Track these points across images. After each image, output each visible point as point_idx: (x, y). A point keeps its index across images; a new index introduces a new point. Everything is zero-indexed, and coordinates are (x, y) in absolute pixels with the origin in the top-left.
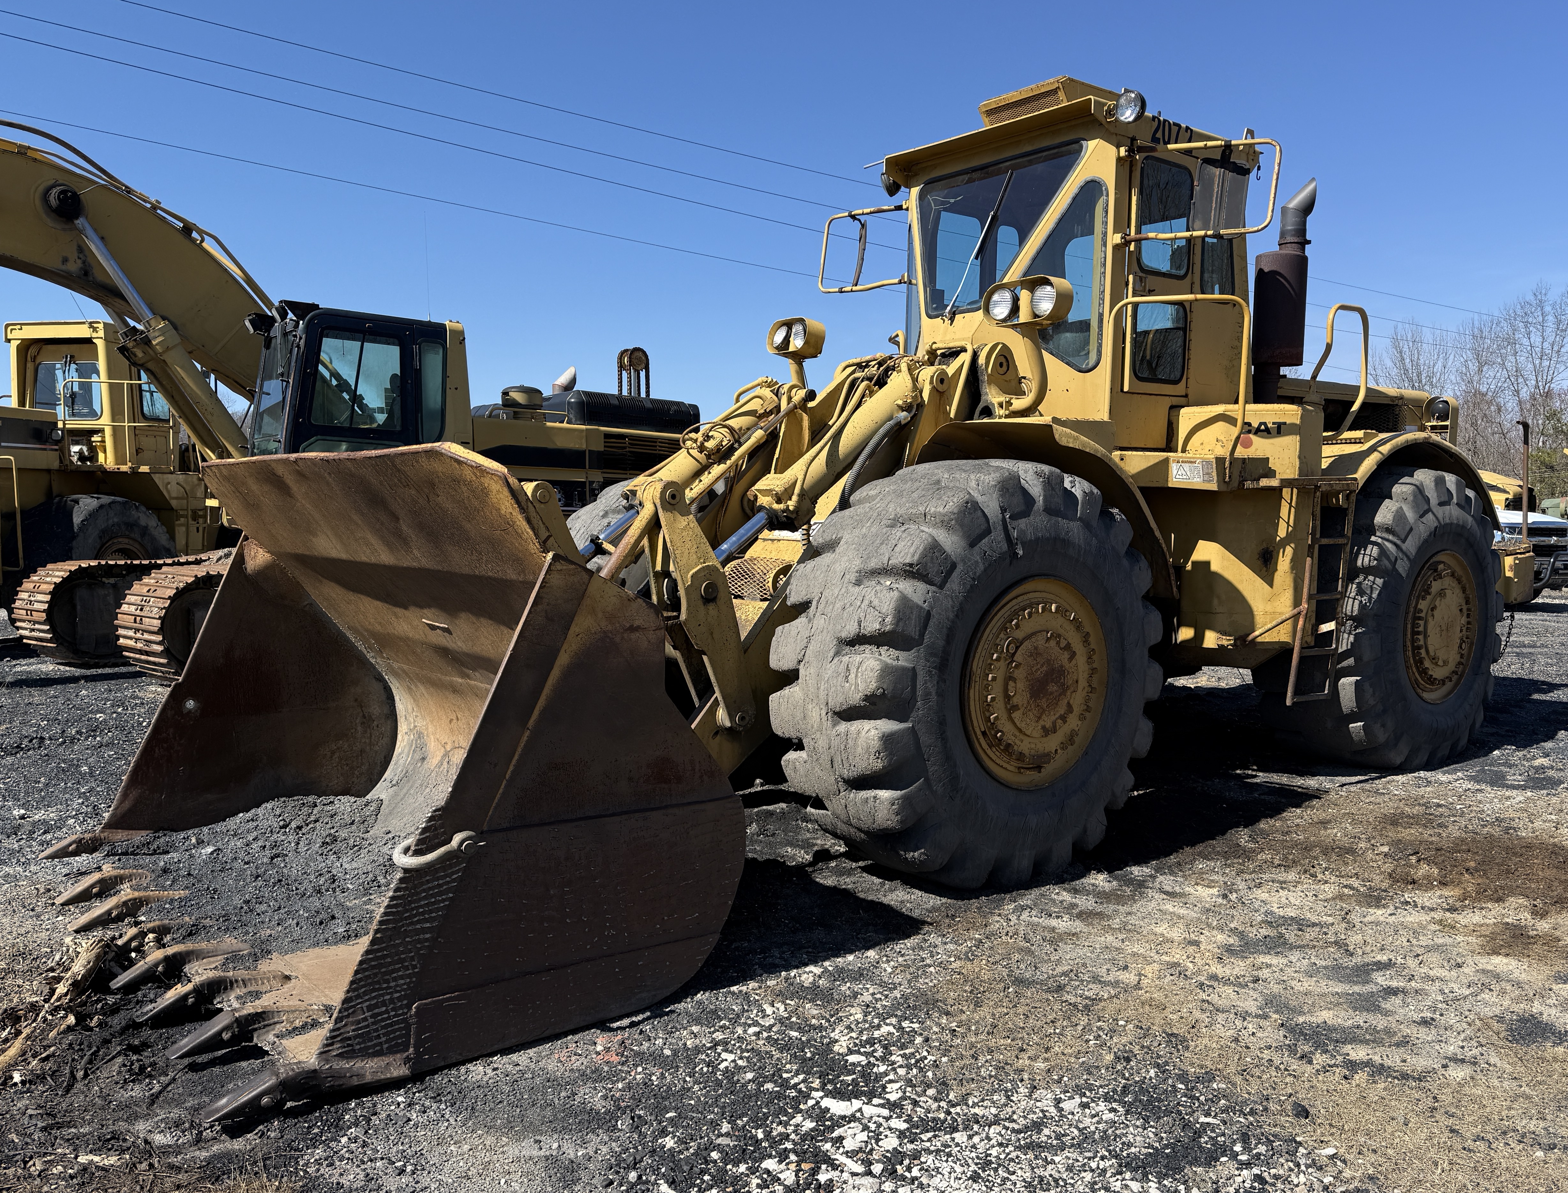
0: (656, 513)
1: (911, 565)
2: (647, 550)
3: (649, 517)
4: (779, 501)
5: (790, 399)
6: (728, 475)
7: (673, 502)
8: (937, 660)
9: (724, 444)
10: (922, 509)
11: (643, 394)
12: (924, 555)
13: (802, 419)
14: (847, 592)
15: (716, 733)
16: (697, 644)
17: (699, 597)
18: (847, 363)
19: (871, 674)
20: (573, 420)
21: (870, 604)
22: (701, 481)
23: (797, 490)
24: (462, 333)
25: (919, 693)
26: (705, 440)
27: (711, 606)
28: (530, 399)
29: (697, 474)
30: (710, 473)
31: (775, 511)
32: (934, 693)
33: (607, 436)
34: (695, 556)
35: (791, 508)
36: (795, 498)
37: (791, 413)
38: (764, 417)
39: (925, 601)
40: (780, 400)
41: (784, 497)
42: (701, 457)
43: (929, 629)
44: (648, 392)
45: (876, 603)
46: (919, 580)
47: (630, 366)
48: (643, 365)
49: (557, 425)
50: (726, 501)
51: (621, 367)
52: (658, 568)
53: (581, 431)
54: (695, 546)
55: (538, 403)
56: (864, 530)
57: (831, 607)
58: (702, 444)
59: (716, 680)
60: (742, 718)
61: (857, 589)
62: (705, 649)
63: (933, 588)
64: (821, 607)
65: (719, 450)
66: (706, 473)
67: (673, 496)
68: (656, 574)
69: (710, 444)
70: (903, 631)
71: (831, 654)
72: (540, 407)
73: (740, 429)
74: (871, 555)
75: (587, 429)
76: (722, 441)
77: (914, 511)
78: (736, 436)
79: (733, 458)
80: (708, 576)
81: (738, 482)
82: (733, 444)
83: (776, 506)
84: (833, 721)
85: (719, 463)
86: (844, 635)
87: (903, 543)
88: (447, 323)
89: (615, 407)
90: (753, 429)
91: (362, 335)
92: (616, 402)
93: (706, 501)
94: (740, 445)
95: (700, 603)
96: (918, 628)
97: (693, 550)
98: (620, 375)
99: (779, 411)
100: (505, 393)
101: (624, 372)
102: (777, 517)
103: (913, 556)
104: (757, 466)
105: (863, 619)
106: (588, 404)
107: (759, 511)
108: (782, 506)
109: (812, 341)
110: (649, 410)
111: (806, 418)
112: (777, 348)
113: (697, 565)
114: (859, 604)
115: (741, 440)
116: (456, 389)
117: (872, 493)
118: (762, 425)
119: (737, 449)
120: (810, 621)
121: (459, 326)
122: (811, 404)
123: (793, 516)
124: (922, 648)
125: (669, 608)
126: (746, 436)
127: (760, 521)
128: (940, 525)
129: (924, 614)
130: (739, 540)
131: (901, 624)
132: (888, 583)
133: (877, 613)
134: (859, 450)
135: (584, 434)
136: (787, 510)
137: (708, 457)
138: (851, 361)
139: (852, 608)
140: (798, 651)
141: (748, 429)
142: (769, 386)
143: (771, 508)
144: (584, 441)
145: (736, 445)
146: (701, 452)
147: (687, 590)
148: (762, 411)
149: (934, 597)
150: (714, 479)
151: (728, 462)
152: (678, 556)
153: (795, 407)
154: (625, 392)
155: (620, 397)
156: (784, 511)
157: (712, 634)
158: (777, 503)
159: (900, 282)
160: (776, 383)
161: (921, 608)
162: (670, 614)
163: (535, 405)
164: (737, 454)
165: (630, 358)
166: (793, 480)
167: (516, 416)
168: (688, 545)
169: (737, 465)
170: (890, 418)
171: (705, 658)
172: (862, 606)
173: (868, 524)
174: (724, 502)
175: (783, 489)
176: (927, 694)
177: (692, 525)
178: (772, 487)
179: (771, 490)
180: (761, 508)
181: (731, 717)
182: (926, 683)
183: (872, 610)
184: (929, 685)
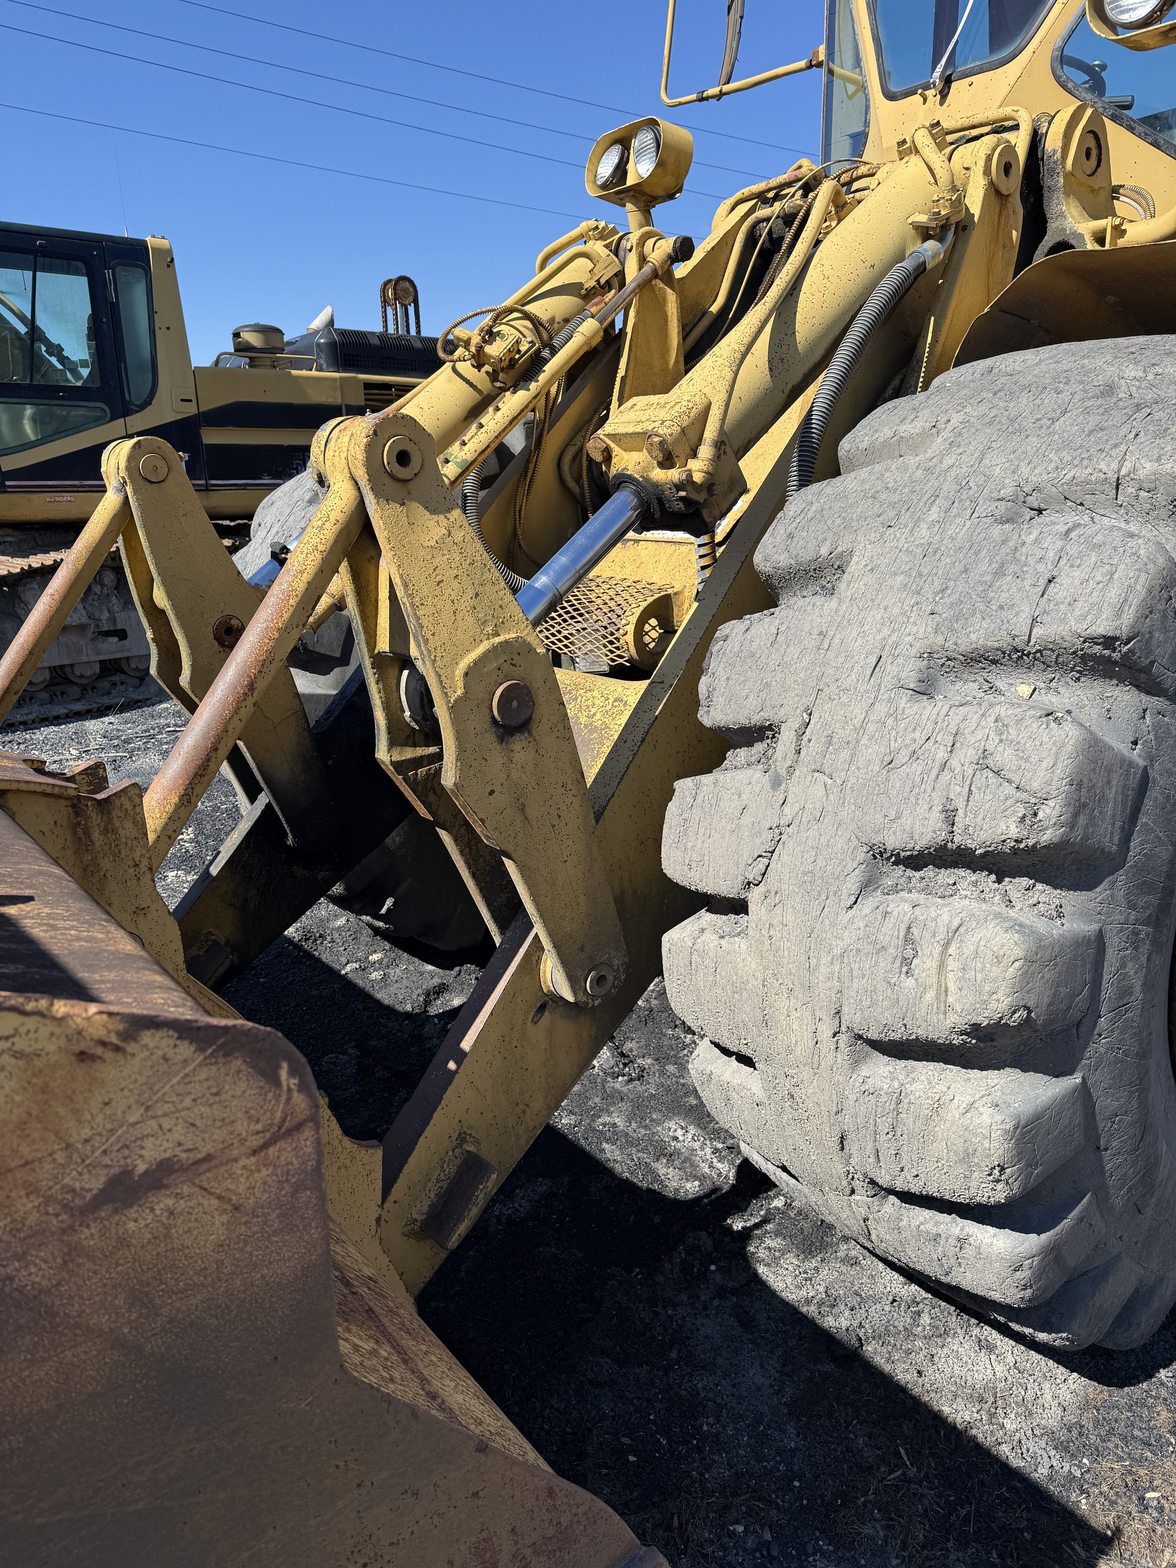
0: (361, 504)
1: (1109, 642)
2: (351, 602)
3: (342, 518)
4: (667, 462)
5: (643, 260)
6: (530, 415)
7: (402, 472)
8: (1153, 899)
9: (523, 348)
10: (1108, 467)
11: (413, 332)
12: (1147, 611)
13: (664, 300)
14: (894, 715)
15: (542, 1008)
16: (488, 837)
17: (488, 725)
18: (738, 195)
19: (996, 971)
20: (325, 366)
21: (983, 762)
22: (481, 426)
23: (710, 432)
24: (169, 251)
25: (1108, 991)
26: (485, 341)
27: (518, 743)
28: (267, 340)
29: (475, 412)
30: (497, 409)
31: (656, 486)
32: (1138, 989)
33: (368, 386)
34: (470, 620)
35: (698, 477)
36: (706, 451)
37: (644, 285)
38: (595, 295)
39: (1135, 743)
40: (623, 264)
41: (680, 451)
42: (479, 377)
43: (1143, 819)
44: (418, 332)
45: (1004, 757)
46: (1121, 681)
47: (396, 299)
48: (411, 299)
49: (304, 373)
50: (532, 466)
51: (385, 302)
52: (383, 644)
53: (334, 380)
54: (470, 593)
55: (279, 345)
56: (923, 531)
57: (845, 754)
58: (480, 349)
59: (538, 910)
60: (600, 981)
61: (927, 710)
62: (509, 848)
63: (1156, 702)
64: (810, 751)
65: (512, 362)
66: (491, 409)
67: (403, 458)
68: (379, 661)
69: (495, 349)
70: (1086, 838)
71: (852, 885)
72: (282, 351)
73: (552, 320)
74: (966, 608)
75: (341, 378)
76: (518, 342)
77: (1082, 474)
78: (545, 335)
79: (542, 378)
80: (507, 667)
81: (551, 427)
82: (539, 351)
83: (659, 475)
84: (851, 1054)
85: (515, 387)
86: (893, 841)
87: (1078, 575)
88: (149, 239)
89: (375, 347)
90: (576, 320)
91: (31, 257)
92: (376, 342)
93: (494, 466)
94: (554, 351)
95: (490, 738)
96: (1118, 824)
97: (466, 602)
98: (385, 312)
99: (622, 284)
100: (236, 335)
101: (389, 309)
102: (660, 501)
103: (1118, 614)
104: (584, 397)
105: (960, 803)
106: (342, 344)
107: (617, 487)
108: (674, 474)
109: (671, 161)
110: (418, 351)
111: (671, 297)
112: (604, 186)
113: (476, 642)
114: (942, 755)
115: (556, 342)
116: (168, 328)
117: (909, 429)
118: (594, 310)
119: (546, 361)
120: (776, 783)
121: (164, 243)
122: (681, 270)
123: (700, 498)
124: (1121, 876)
125: (419, 738)
126: (563, 334)
127: (621, 513)
128: (1164, 513)
129: (1134, 781)
130: (574, 561)
131: (1082, 820)
132: (1025, 690)
133: (1009, 789)
134: (836, 331)
135: (338, 383)
136: (688, 483)
137: (493, 376)
138: (746, 191)
139: (917, 767)
140: (746, 857)
141: (566, 321)
142: (602, 237)
143: (647, 480)
144: (338, 393)
145: (546, 353)
146: (479, 367)
147: (453, 709)
148: (592, 283)
149: (1156, 727)
150: (507, 420)
151: (533, 386)
152: (425, 622)
153: (655, 274)
154: (391, 330)
155: (383, 337)
156: (679, 487)
157: (522, 808)
158: (662, 465)
159: (810, 66)
160: (614, 231)
161: (1131, 764)
162: (420, 752)
163: (273, 348)
164: (550, 368)
165: (395, 289)
166: (700, 407)
167: (252, 363)
168: (452, 589)
169: (548, 394)
170: (900, 257)
171: (509, 865)
172: (955, 763)
173: (934, 514)
174: (526, 468)
175: (676, 429)
176: (1125, 992)
177: (458, 535)
178: (649, 426)
179: (646, 435)
180: (623, 480)
181: (574, 982)
182: (1123, 965)
183: (993, 780)
184: (1130, 968)
